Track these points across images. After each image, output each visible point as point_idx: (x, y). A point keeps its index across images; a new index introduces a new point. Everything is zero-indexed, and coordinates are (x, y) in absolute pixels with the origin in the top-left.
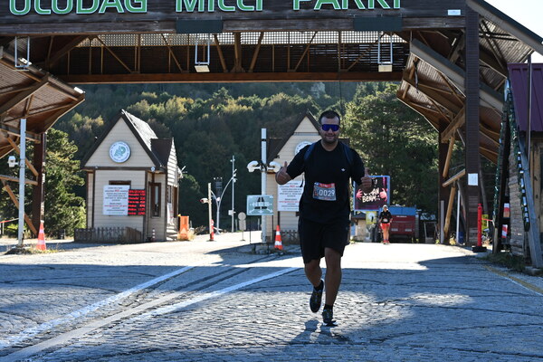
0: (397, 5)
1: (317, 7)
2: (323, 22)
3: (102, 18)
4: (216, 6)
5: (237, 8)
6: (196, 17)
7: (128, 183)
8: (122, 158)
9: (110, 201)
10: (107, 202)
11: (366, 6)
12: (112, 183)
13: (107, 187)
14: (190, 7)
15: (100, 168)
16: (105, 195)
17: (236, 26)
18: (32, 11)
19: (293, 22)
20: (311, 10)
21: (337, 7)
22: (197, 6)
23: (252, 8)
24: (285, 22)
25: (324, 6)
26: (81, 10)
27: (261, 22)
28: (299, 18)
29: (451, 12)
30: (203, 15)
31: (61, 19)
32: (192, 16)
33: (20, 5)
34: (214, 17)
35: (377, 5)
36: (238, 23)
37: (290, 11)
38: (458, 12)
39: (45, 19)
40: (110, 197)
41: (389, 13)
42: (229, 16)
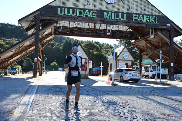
0: (157, 22)
1: (139, 21)
2: (139, 24)
3: (84, 18)
4: (114, 18)
5: (119, 19)
6: (109, 20)
11: (150, 21)
14: (108, 17)
17: (118, 23)
18: (65, 14)
19: (132, 24)
20: (137, 21)
21: (143, 21)
22: (109, 17)
23: (123, 19)
24: (130, 24)
25: (140, 21)
26: (78, 15)
27: (125, 23)
28: (134, 23)
29: (168, 25)
30: (111, 20)
31: (73, 17)
32: (108, 20)
33: (61, 12)
34: (113, 21)
35: (152, 21)
36: (119, 23)
37: (132, 21)
38: (169, 25)
39: (68, 16)
41: (154, 24)
42: (117, 21)
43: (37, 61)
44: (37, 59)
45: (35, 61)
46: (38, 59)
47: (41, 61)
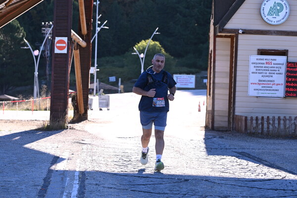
7: (284, 53)
8: (278, 18)
9: (259, 77)
10: (254, 78)
12: (262, 52)
13: (254, 58)
15: (245, 32)
16: (252, 68)
40: (258, 71)
43: (65, 51)
44: (65, 39)
45: (57, 51)
46: (70, 39)
47: (83, 44)
